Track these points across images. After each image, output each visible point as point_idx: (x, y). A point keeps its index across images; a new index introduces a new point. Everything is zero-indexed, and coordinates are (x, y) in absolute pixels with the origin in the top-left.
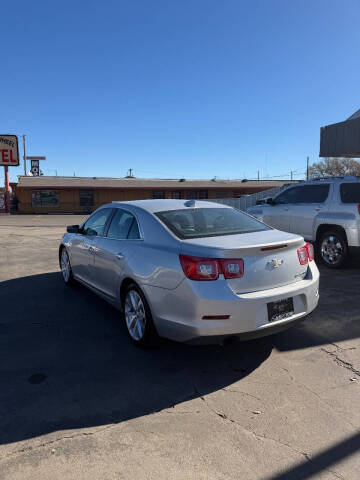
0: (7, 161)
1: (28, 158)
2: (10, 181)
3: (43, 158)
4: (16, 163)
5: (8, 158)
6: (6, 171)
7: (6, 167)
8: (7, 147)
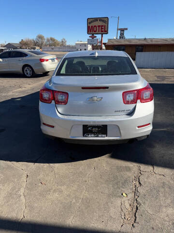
0: (103, 31)
1: (119, 29)
2: (103, 42)
3: (127, 29)
4: (106, 32)
5: (103, 30)
6: (102, 37)
7: (102, 34)
8: (103, 24)
